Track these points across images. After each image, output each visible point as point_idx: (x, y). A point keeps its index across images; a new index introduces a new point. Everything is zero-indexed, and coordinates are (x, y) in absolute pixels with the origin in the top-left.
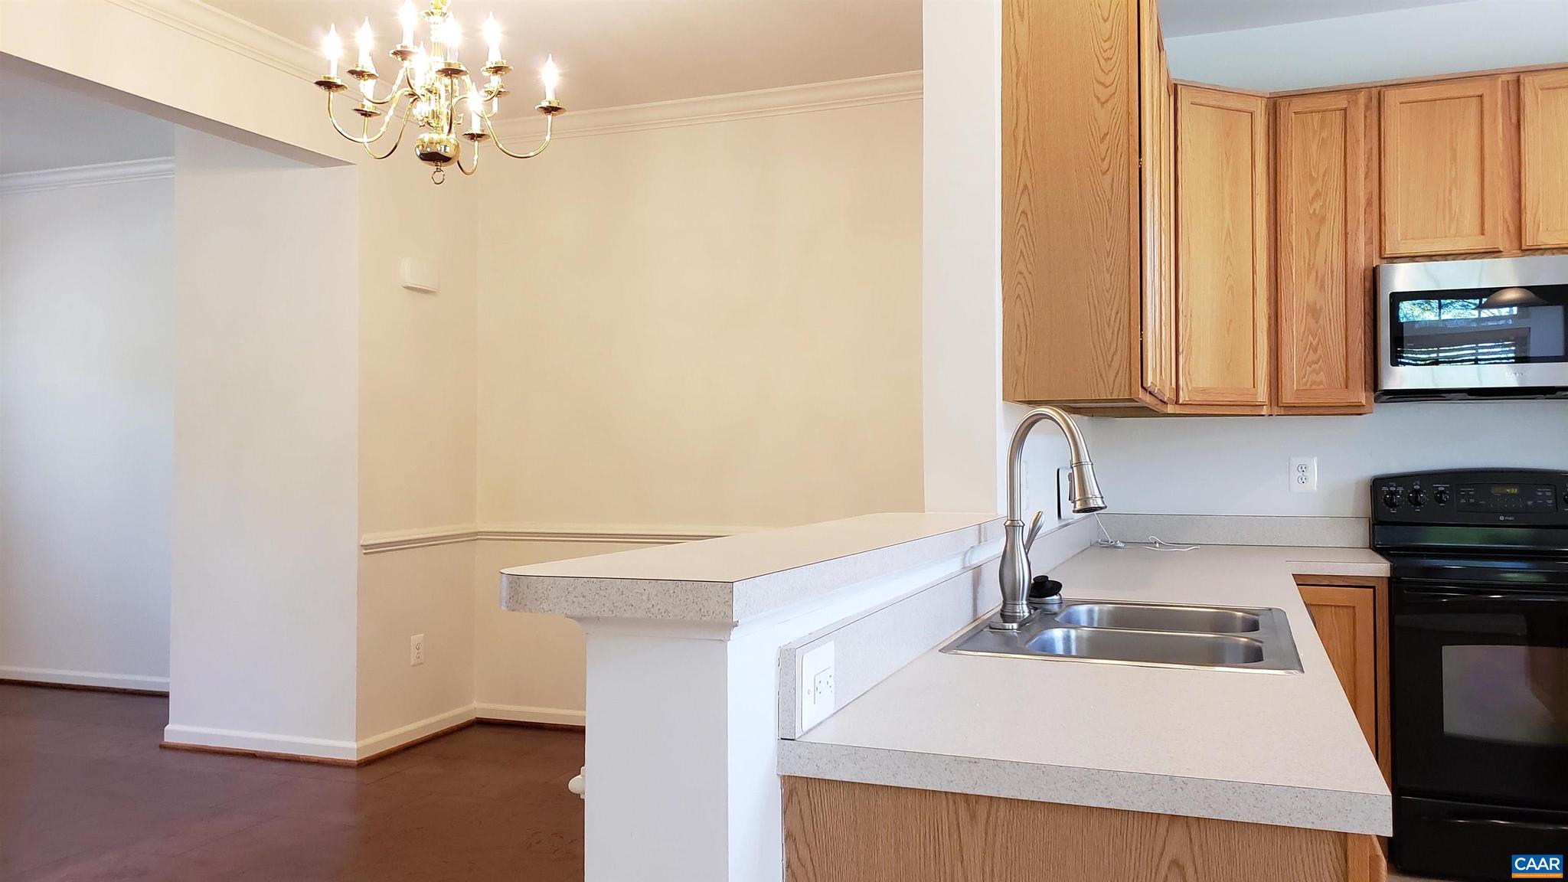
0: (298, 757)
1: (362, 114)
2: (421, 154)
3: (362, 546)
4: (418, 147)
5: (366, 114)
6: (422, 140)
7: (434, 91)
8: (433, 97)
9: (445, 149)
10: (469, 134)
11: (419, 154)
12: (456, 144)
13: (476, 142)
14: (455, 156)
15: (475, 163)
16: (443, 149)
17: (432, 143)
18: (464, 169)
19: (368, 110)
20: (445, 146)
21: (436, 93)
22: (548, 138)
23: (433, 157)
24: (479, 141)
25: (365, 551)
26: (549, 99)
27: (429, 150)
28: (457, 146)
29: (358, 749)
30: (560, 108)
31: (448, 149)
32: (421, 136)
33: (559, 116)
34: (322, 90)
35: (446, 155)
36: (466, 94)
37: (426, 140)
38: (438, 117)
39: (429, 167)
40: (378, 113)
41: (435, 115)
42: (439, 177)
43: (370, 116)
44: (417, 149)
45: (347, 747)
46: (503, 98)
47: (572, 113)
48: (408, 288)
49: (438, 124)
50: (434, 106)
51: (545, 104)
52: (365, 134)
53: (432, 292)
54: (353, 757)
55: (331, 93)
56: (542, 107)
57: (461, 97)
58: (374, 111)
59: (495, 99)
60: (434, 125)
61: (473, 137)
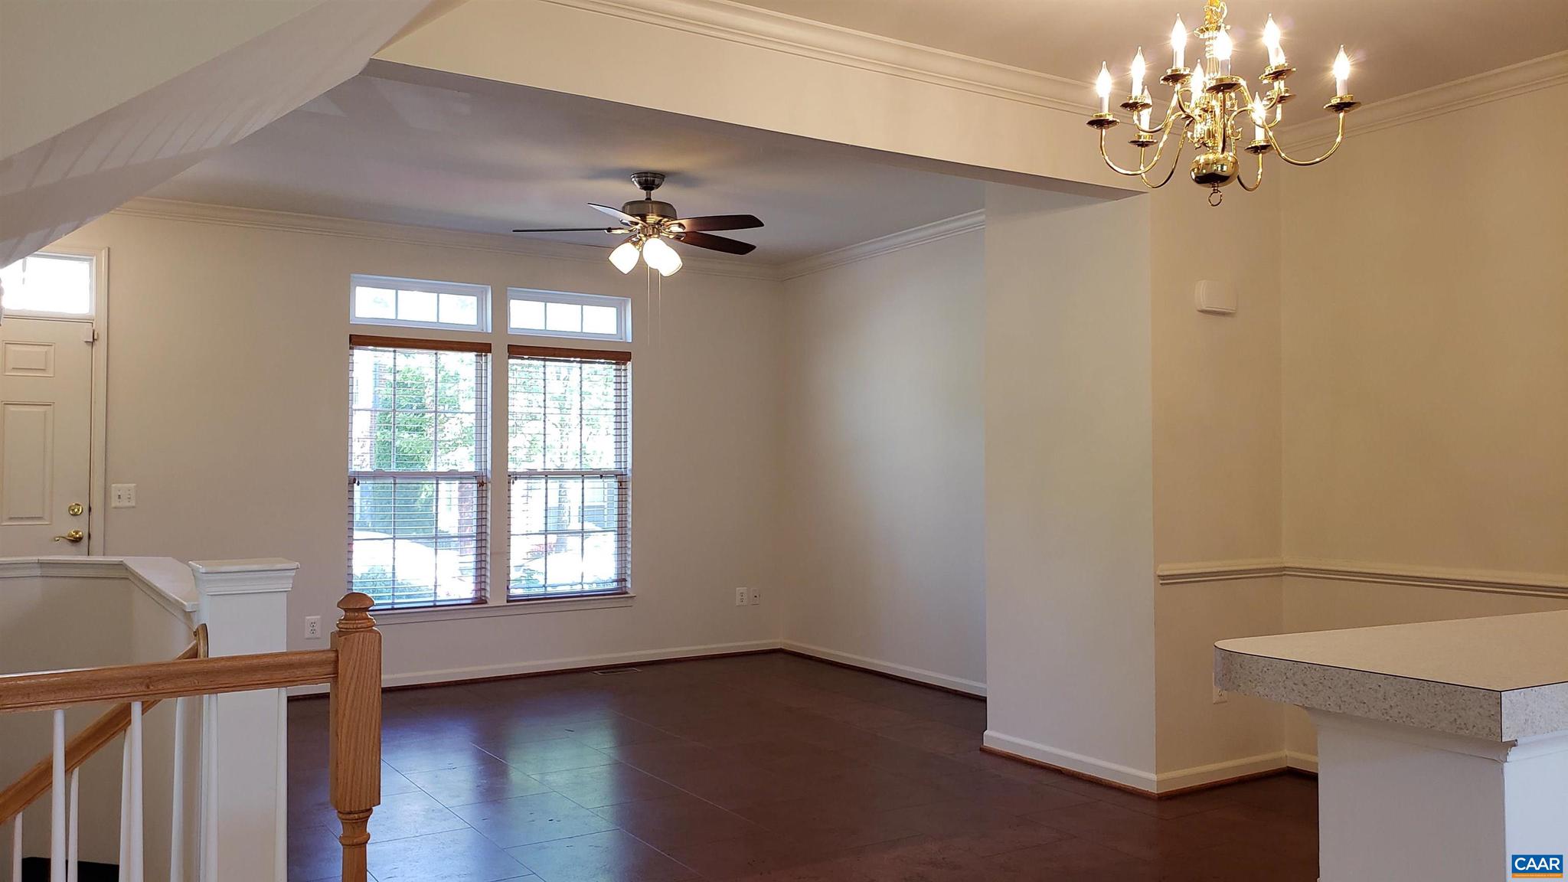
0: (1101, 780)
1: (1139, 145)
2: (1196, 177)
3: (1159, 576)
4: (1193, 170)
5: (1143, 145)
6: (1197, 162)
7: (1210, 110)
8: (1208, 116)
9: (1222, 168)
10: (1252, 148)
11: (1194, 177)
12: (1234, 161)
13: (1261, 155)
14: (1233, 174)
15: (1259, 177)
16: (1219, 169)
17: (1208, 164)
18: (1246, 185)
19: (1145, 140)
20: (1222, 166)
21: (1212, 112)
22: (1339, 139)
23: (1210, 179)
24: (1263, 153)
25: (1161, 582)
26: (1341, 94)
27: (1204, 171)
28: (1235, 163)
29: (1158, 782)
30: (1353, 103)
31: (1225, 168)
32: (1197, 158)
33: (1354, 111)
34: (1094, 129)
35: (1224, 174)
36: (1246, 106)
37: (1202, 161)
38: (1214, 136)
39: (1206, 190)
40: (1155, 141)
41: (1211, 134)
42: (1215, 198)
43: (1147, 145)
44: (1193, 173)
45: (1147, 777)
46: (1289, 103)
47: (1367, 106)
48: (1202, 311)
49: (1214, 143)
50: (1209, 125)
51: (1335, 101)
52: (1142, 165)
53: (1230, 313)
54: (1153, 789)
55: (1104, 130)
56: (1331, 106)
57: (1240, 110)
58: (1151, 140)
59: (1280, 105)
60: (1210, 145)
61: (1257, 150)
